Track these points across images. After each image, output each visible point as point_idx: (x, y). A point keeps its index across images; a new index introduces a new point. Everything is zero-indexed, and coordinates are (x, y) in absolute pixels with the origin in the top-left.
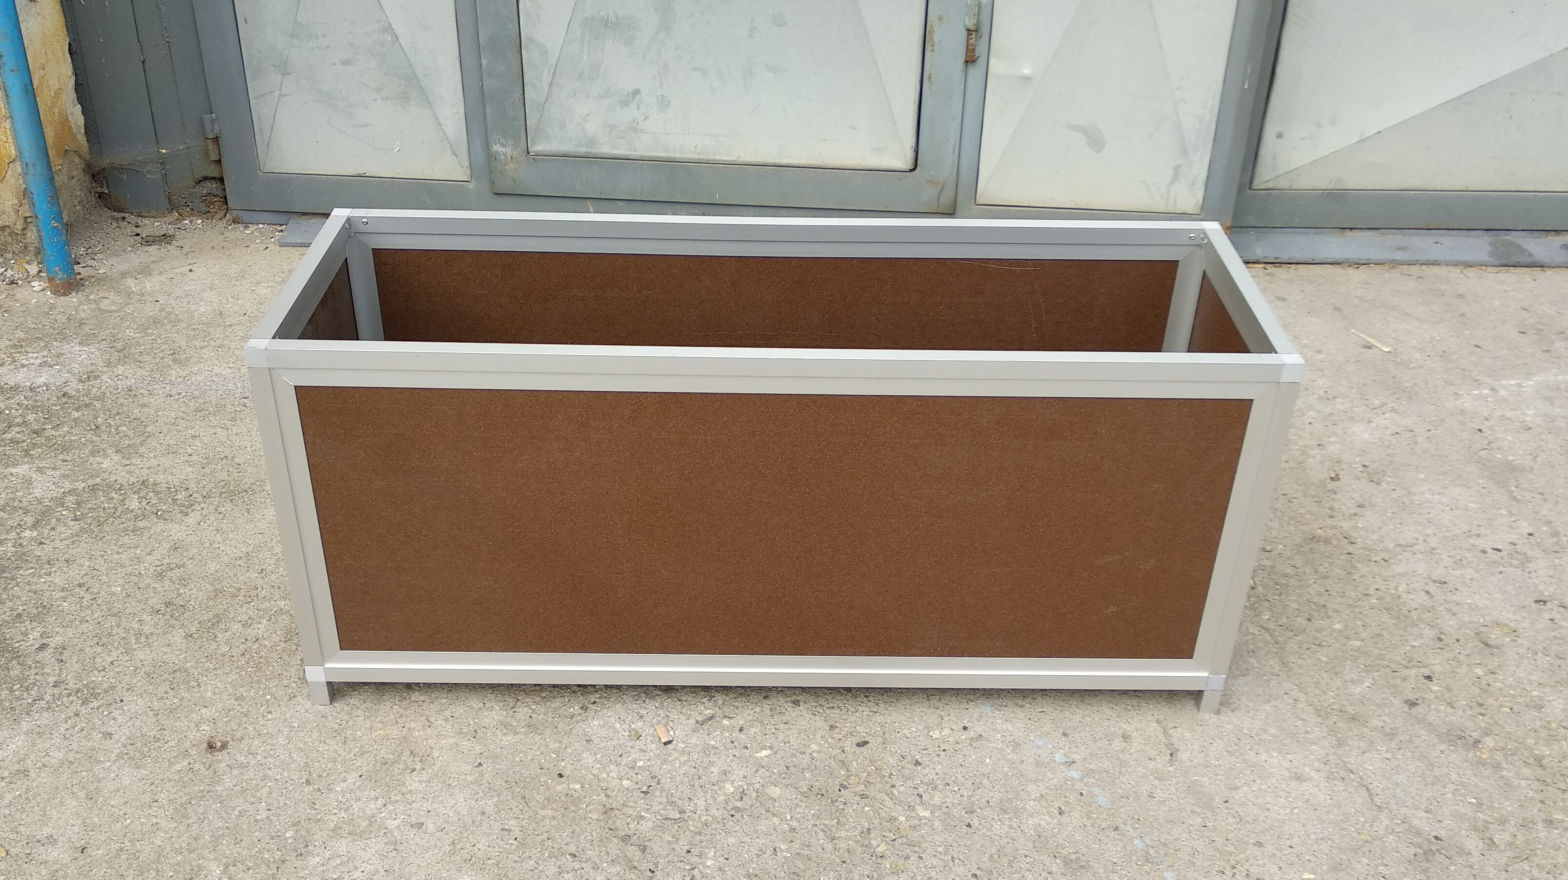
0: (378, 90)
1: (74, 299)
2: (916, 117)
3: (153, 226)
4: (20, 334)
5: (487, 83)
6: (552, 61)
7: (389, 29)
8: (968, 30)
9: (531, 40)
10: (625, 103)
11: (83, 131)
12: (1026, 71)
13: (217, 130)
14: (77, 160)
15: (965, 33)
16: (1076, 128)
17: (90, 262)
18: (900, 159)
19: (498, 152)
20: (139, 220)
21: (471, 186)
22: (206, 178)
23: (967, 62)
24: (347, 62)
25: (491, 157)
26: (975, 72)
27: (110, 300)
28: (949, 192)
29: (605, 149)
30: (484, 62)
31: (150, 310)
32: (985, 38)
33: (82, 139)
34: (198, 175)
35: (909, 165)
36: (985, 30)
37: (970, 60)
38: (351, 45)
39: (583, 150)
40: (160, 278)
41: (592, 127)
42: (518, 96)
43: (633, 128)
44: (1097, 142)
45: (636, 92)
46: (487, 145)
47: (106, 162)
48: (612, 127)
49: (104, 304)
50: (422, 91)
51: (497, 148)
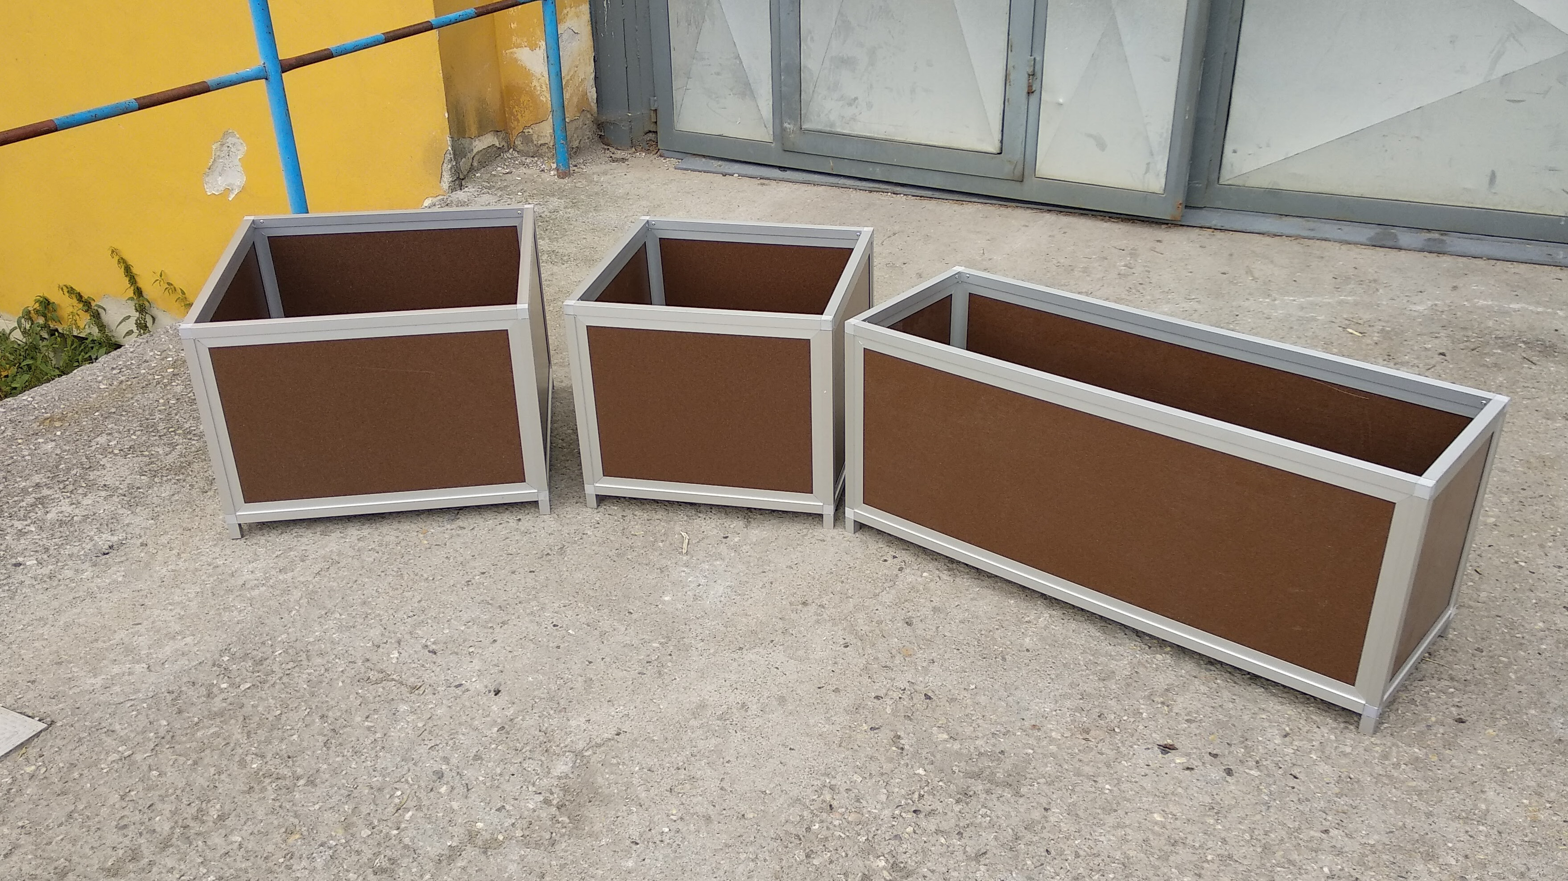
0: (731, 90)
1: (566, 180)
2: (1001, 122)
3: (619, 154)
4: (535, 192)
5: (783, 89)
6: (815, 79)
7: (738, 57)
8: (1029, 75)
9: (805, 67)
10: (850, 105)
11: (595, 101)
12: (1061, 101)
13: (656, 106)
14: (589, 116)
15: (1027, 75)
16: (1090, 136)
17: (582, 167)
18: (992, 147)
19: (786, 127)
20: (616, 151)
21: (773, 145)
22: (650, 132)
23: (1029, 93)
24: (718, 74)
25: (784, 130)
26: (1034, 98)
27: (582, 183)
28: (1020, 167)
29: (839, 130)
30: (783, 77)
31: (597, 189)
32: (1039, 81)
33: (594, 106)
34: (646, 130)
35: (997, 151)
36: (1038, 75)
37: (1030, 92)
38: (721, 65)
39: (828, 129)
40: (610, 177)
41: (832, 117)
42: (798, 96)
43: (853, 119)
44: (1102, 146)
45: (856, 99)
46: (782, 123)
47: (603, 118)
48: (843, 117)
49: (578, 185)
50: (752, 92)
51: (786, 125)
